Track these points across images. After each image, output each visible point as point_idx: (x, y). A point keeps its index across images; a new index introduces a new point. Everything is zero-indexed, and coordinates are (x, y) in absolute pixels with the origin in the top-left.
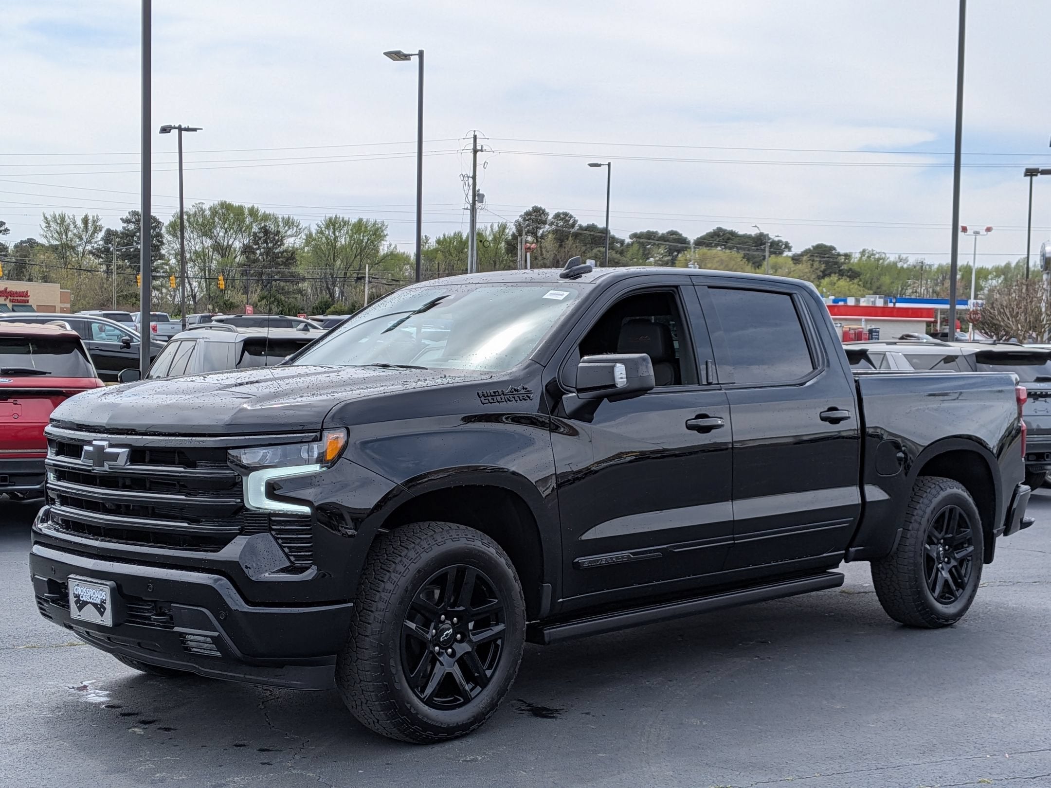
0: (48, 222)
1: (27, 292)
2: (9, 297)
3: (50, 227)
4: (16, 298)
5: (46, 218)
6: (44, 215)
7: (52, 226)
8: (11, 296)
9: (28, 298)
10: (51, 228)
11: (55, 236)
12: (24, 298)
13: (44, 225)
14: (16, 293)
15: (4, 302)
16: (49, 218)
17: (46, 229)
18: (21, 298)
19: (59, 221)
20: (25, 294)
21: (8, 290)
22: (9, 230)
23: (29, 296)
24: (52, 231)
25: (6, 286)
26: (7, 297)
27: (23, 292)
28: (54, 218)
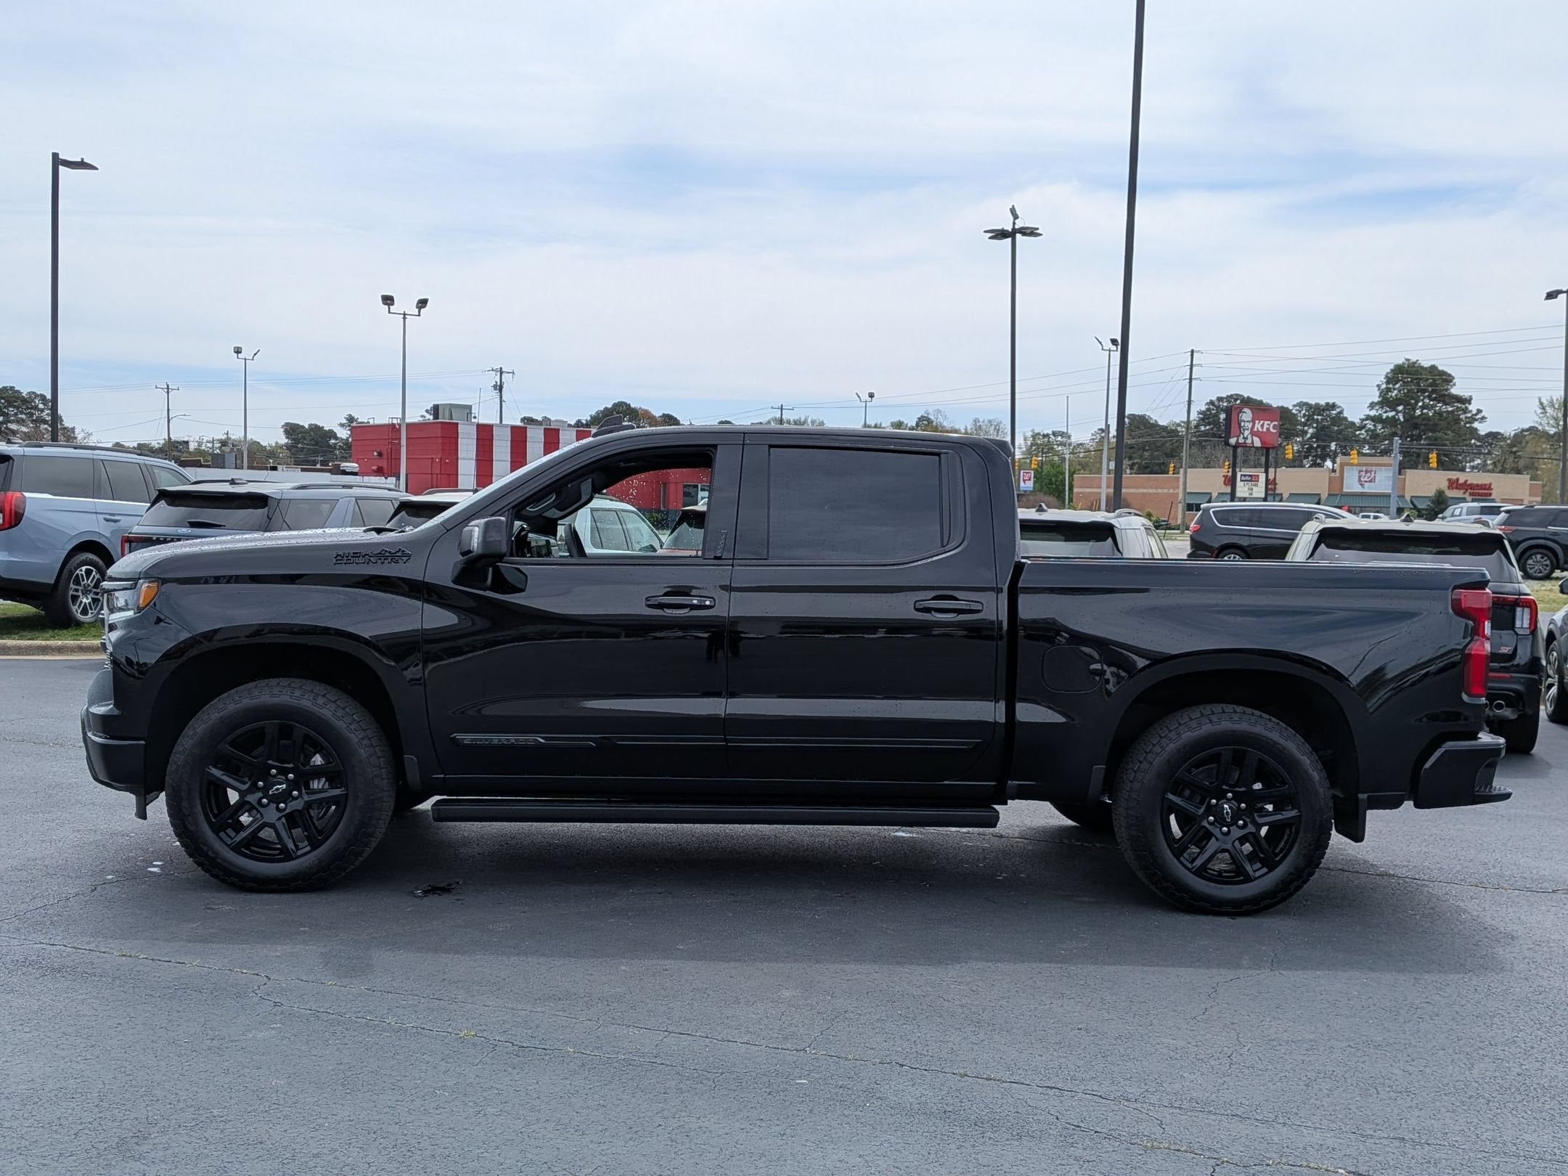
0: (1543, 408)
1: (1490, 484)
2: (1469, 491)
3: (1547, 412)
4: (1477, 491)
5: (1541, 404)
6: (1540, 399)
7: (1549, 411)
8: (1471, 489)
9: (1491, 492)
10: (1548, 414)
11: (1551, 422)
12: (1486, 491)
13: (1539, 411)
14: (1477, 485)
15: (1462, 496)
16: (1545, 403)
17: (1541, 415)
18: (1483, 491)
19: (1556, 406)
20: (1488, 487)
21: (1469, 482)
22: (1486, 418)
23: (1492, 489)
24: (1548, 417)
25: (1467, 478)
26: (1467, 490)
27: (1486, 485)
28: (1551, 403)
